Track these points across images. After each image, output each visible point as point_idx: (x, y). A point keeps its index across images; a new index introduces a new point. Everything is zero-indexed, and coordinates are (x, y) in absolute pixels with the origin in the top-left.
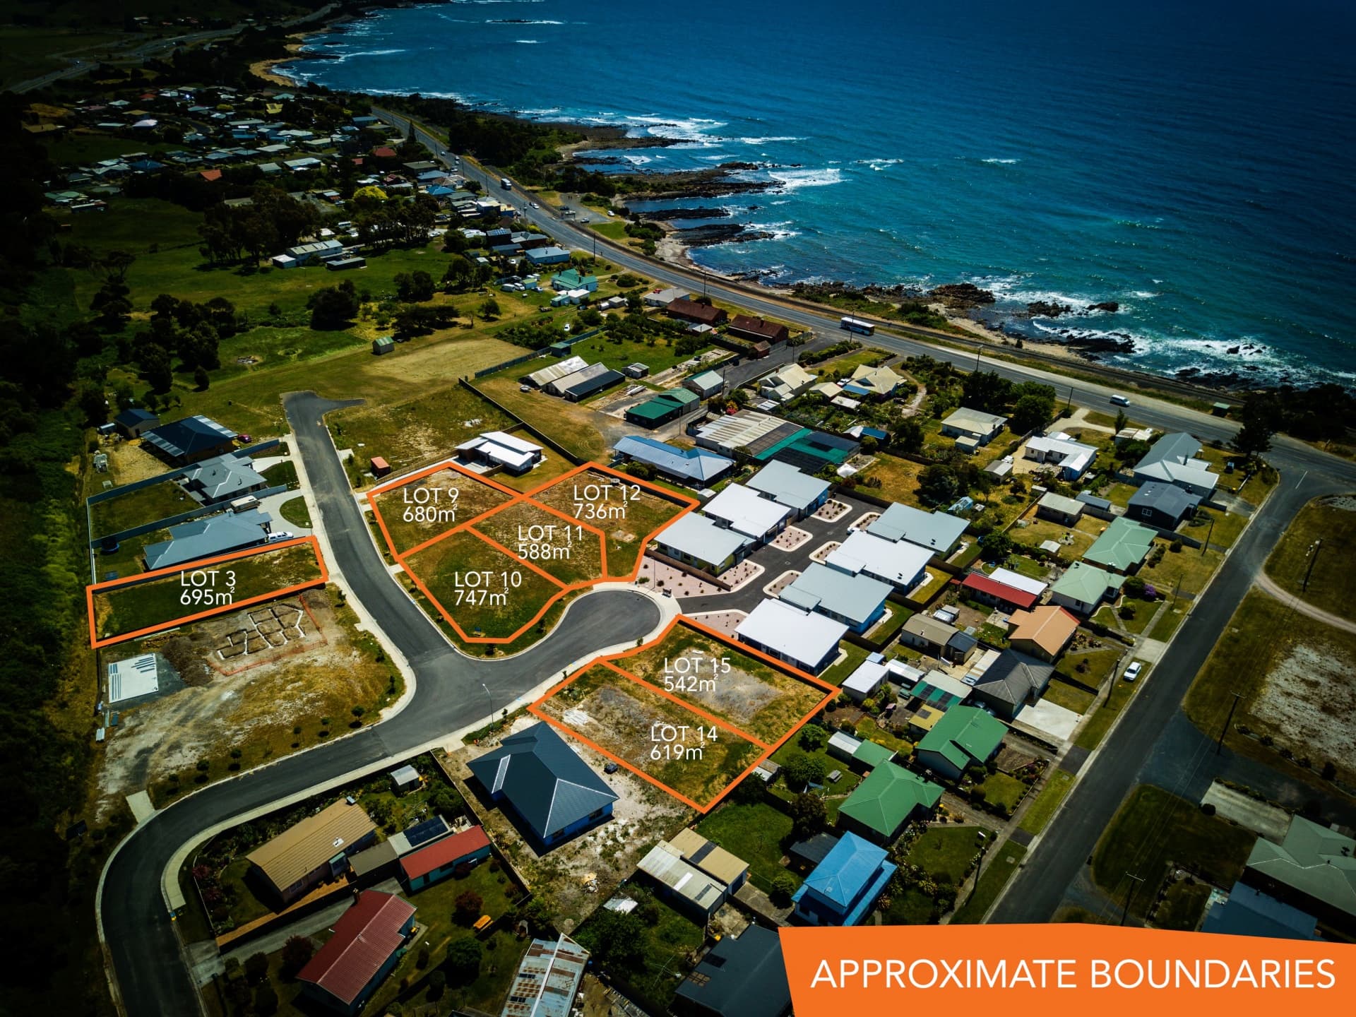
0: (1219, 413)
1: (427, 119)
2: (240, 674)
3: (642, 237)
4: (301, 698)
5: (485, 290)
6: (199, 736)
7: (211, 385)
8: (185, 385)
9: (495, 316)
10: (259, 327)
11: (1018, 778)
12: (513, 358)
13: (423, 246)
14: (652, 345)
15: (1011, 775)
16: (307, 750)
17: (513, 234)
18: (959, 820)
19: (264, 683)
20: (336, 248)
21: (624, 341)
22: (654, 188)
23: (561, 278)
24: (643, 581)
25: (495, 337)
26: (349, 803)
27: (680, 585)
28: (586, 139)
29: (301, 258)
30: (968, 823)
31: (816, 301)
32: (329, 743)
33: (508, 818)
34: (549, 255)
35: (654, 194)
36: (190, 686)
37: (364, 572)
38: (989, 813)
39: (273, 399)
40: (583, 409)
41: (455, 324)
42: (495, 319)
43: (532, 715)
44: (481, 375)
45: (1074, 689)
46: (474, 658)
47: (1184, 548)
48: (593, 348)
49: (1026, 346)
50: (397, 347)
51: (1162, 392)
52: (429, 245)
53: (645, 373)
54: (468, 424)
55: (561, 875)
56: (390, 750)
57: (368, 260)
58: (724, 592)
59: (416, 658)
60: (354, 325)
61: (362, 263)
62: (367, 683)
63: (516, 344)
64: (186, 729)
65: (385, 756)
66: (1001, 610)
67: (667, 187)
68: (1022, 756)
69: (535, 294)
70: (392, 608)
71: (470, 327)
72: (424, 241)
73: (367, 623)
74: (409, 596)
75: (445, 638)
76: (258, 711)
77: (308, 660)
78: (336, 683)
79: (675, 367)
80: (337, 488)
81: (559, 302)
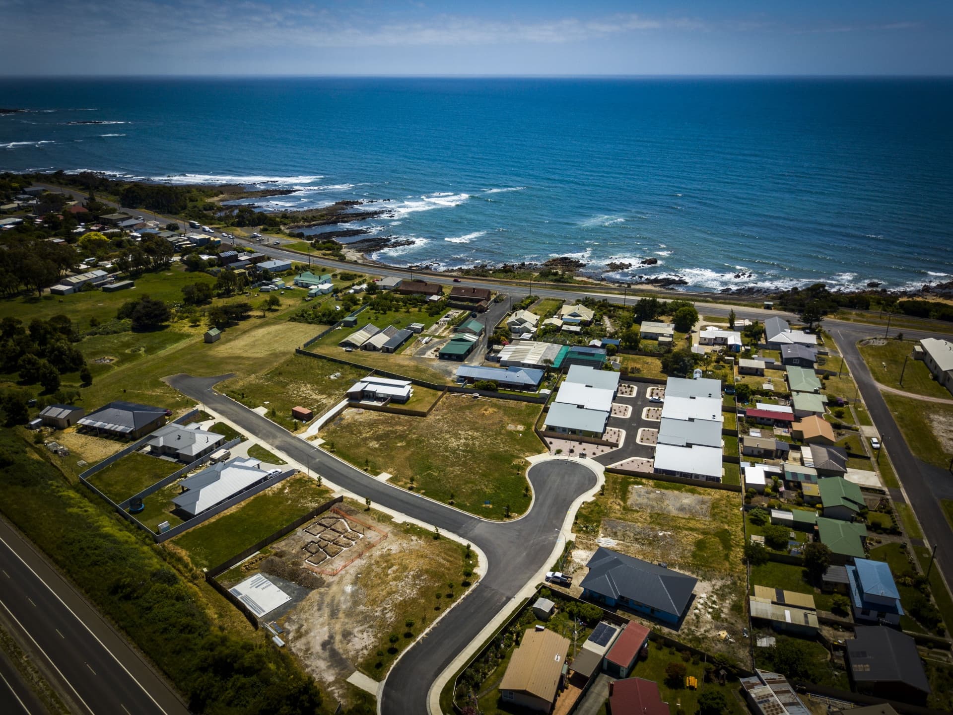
0: (768, 307)
1: (82, 187)
2: (343, 572)
3: (329, 249)
4: (407, 577)
5: (247, 293)
6: (358, 622)
7: (95, 381)
8: (71, 384)
9: (277, 308)
10: (88, 337)
11: (881, 512)
12: (319, 333)
13: (169, 270)
14: (408, 312)
15: (876, 511)
16: (448, 610)
17: (239, 255)
18: (880, 542)
19: (369, 573)
20: (103, 276)
21: (388, 312)
22: (305, 220)
23: (302, 278)
24: (559, 452)
25: (289, 321)
26: (538, 630)
27: (584, 449)
28: (222, 194)
29: (77, 286)
30: (884, 542)
31: (484, 276)
32: (459, 601)
33: (633, 614)
34: (276, 265)
35: (306, 224)
36: (313, 589)
37: (362, 485)
38: (888, 534)
39: (156, 384)
40: (402, 356)
41: (249, 317)
42: (276, 310)
43: (578, 548)
44: (306, 345)
45: (857, 460)
46: (502, 522)
47: (831, 377)
48: (369, 318)
49: (633, 287)
50: (222, 336)
51: (727, 301)
52: (171, 268)
53: (423, 329)
54: (332, 377)
55: (703, 638)
56: (509, 594)
57: (136, 282)
58: (615, 449)
59: (461, 532)
60: (167, 326)
61: (132, 285)
62: (443, 555)
63: (310, 323)
64: (342, 620)
65: (509, 599)
66: (778, 426)
67: (314, 218)
68: (870, 500)
69: (289, 291)
70: (407, 503)
71: (264, 317)
72: (167, 266)
73: (399, 518)
74: (411, 492)
75: (467, 513)
76: (384, 593)
77: (385, 550)
78: (421, 561)
79: (437, 323)
80: (279, 434)
81: (315, 294)
